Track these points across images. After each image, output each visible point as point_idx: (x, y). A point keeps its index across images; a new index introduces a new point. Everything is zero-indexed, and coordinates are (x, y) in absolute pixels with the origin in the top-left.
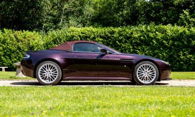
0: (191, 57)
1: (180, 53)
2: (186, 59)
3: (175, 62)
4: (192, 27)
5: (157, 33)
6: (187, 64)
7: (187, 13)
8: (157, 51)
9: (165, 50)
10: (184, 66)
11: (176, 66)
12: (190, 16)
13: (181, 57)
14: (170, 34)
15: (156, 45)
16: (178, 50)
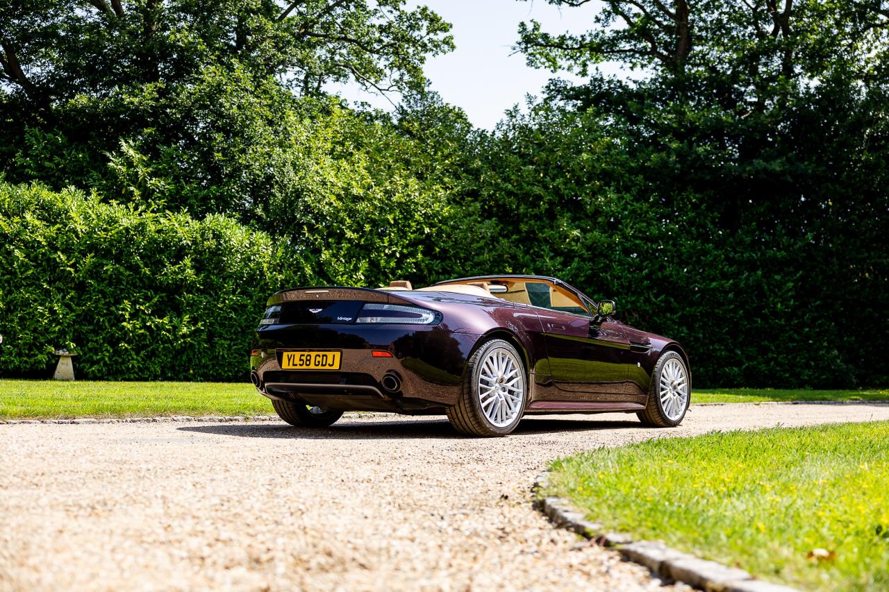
0: (160, 327)
1: (123, 309)
2: (142, 331)
3: (96, 341)
4: (167, 212)
5: (28, 216)
6: (143, 353)
7: (131, 152)
8: (27, 292)
9: (59, 290)
10: (133, 359)
11: (103, 359)
12: (150, 170)
13: (125, 324)
14: (81, 227)
15: (24, 266)
16: (113, 295)
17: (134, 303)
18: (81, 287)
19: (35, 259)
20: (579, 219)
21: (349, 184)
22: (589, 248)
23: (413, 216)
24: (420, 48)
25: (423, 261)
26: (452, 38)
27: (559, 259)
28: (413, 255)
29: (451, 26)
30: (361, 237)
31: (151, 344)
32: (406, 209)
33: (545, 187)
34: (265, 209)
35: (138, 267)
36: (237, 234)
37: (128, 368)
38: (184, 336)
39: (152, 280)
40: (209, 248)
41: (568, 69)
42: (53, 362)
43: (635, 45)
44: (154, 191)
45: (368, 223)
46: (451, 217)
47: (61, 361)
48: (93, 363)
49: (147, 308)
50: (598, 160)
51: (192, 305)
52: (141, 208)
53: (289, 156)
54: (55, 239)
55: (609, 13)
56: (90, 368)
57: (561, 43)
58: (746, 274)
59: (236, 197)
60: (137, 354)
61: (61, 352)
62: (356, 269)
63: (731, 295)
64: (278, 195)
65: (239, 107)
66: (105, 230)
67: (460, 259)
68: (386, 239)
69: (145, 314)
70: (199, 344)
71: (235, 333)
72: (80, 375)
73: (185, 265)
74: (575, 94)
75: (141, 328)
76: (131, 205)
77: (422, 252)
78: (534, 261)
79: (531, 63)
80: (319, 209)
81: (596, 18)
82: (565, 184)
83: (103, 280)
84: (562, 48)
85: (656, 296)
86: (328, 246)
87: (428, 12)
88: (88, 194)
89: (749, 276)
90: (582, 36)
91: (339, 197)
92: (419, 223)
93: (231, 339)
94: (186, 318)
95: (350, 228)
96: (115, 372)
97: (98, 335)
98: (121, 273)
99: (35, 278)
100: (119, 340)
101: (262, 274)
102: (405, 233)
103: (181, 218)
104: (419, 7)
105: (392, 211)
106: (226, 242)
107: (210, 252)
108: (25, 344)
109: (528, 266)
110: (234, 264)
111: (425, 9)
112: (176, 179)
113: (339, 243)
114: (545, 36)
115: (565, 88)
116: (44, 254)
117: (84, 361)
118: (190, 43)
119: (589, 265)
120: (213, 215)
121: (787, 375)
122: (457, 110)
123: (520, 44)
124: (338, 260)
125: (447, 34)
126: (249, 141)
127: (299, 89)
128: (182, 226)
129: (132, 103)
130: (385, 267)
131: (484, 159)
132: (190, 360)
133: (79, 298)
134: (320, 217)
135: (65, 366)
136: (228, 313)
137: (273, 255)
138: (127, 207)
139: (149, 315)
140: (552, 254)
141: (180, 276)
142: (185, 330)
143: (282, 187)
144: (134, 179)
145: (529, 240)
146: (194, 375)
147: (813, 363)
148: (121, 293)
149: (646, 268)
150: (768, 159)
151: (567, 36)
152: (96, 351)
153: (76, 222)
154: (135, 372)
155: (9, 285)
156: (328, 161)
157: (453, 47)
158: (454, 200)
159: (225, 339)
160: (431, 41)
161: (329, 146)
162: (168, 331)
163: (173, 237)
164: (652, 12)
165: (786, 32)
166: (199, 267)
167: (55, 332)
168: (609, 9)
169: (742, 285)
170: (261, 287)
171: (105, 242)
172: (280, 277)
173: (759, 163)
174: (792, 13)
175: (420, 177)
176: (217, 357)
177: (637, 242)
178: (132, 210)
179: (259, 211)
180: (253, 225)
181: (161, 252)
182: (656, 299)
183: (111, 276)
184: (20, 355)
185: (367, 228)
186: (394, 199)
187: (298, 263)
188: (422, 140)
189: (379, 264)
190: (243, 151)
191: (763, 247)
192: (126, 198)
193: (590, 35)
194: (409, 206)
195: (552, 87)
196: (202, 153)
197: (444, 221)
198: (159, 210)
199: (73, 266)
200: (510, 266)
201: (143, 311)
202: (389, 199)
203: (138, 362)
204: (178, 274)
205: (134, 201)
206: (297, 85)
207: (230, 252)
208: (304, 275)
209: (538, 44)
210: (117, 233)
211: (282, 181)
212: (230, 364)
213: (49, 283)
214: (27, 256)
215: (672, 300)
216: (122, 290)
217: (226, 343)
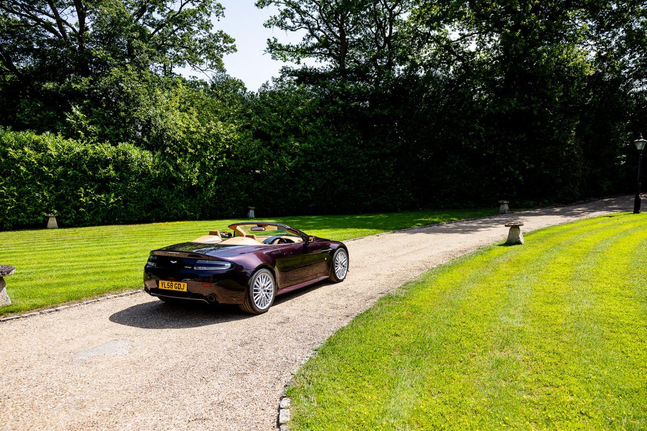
0: (99, 200)
1: (81, 192)
2: (90, 202)
3: (68, 208)
4: (98, 143)
5: (26, 149)
6: (91, 212)
7: (78, 113)
8: (29, 187)
9: (46, 185)
10: (87, 216)
11: (71, 217)
12: (88, 122)
13: (81, 199)
14: (54, 153)
15: (26, 174)
16: (74, 185)
17: (86, 188)
18: (57, 183)
19: (31, 170)
20: (298, 137)
21: (188, 125)
22: (303, 151)
23: (220, 140)
24: (220, 51)
25: (226, 161)
26: (235, 46)
27: (290, 157)
28: (221, 158)
29: (235, 40)
30: (196, 151)
31: (96, 208)
32: (217, 137)
33: (282, 122)
34: (148, 138)
35: (86, 171)
36: (135, 152)
37: (85, 220)
38: (112, 203)
39: (93, 177)
40: (121, 160)
41: (291, 61)
42: (46, 219)
43: (322, 50)
44: (91, 132)
45: (199, 144)
46: (239, 140)
47: (50, 219)
48: (67, 219)
49: (92, 191)
50: (306, 108)
51: (114, 188)
52: (85, 142)
53: (159, 111)
54: (41, 160)
55: (310, 36)
56: (65, 221)
57: (288, 48)
58: (373, 160)
59: (132, 133)
60: (89, 213)
61: (50, 215)
62: (194, 167)
63: (366, 170)
64: (154, 131)
65: (131, 88)
66: (67, 154)
67: (244, 159)
68: (208, 152)
69: (91, 194)
70: (120, 206)
71: (138, 200)
72: (61, 225)
73: (110, 169)
74: (294, 73)
75: (89, 201)
76: (80, 141)
77: (225, 157)
78: (278, 158)
79: (273, 58)
80: (175, 138)
81: (304, 38)
82: (291, 121)
83: (69, 178)
84: (288, 51)
85: (334, 172)
86: (180, 156)
87: (223, 33)
88: (57, 135)
89: (374, 162)
90: (297, 46)
91: (184, 132)
92: (223, 143)
93: (135, 203)
94: (113, 195)
95: (190, 147)
96: (79, 222)
97: (68, 205)
98: (78, 175)
99: (33, 179)
100: (79, 207)
101: (149, 171)
102: (217, 148)
103: (106, 145)
104: (218, 31)
105: (210, 137)
106: (129, 156)
107: (121, 162)
108: (31, 212)
109: (275, 161)
110: (135, 167)
111: (221, 32)
112: (102, 126)
113: (186, 154)
114: (280, 45)
115: (290, 71)
116: (36, 168)
117: (62, 218)
118: (104, 56)
119: (303, 159)
120: (122, 143)
121: (390, 205)
122: (239, 81)
123: (268, 49)
124: (185, 163)
125: (233, 44)
126: (138, 104)
127: (161, 71)
128: (106, 150)
129: (76, 87)
130: (208, 165)
131: (254, 108)
132: (115, 214)
133: (57, 187)
134: (175, 142)
135: (53, 221)
136: (133, 191)
137: (154, 161)
138: (77, 142)
139: (93, 194)
140: (286, 155)
141: (107, 175)
142: (112, 200)
143: (156, 128)
144: (80, 126)
145: (275, 148)
146: (118, 221)
147: (401, 199)
148: (78, 184)
149: (329, 159)
150: (382, 109)
151: (290, 45)
152: (68, 213)
153: (51, 151)
154: (89, 222)
155: (19, 184)
156: (177, 112)
157: (236, 50)
158: (240, 130)
159: (132, 203)
160: (225, 47)
161: (178, 104)
162: (104, 201)
163: (102, 156)
164: (329, 34)
165: (390, 47)
166: (116, 169)
167: (45, 206)
168: (309, 34)
169: (371, 165)
170: (149, 177)
171: (67, 160)
172: (158, 172)
173: (378, 111)
174: (392, 37)
175: (222, 120)
176: (129, 212)
177: (325, 147)
178: (80, 143)
179: (145, 139)
180: (142, 146)
181: (96, 163)
182: (334, 173)
183: (72, 176)
184: (28, 217)
185: (199, 147)
186: (211, 132)
187: (166, 165)
188: (223, 101)
189: (205, 164)
190: (135, 111)
191: (380, 148)
192: (76, 137)
193: (301, 45)
194: (219, 135)
195: (284, 70)
196: (114, 111)
197: (235, 142)
198: (94, 142)
199: (51, 173)
200: (267, 161)
201: (90, 193)
202: (208, 132)
203: (89, 216)
204: (106, 173)
205: (81, 138)
206: (160, 69)
207: (132, 161)
208: (169, 170)
209: (277, 49)
210: (74, 155)
211: (156, 125)
212: (136, 215)
213: (40, 181)
214: (27, 169)
215: (341, 173)
216: (78, 183)
217: (133, 205)
